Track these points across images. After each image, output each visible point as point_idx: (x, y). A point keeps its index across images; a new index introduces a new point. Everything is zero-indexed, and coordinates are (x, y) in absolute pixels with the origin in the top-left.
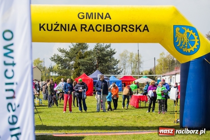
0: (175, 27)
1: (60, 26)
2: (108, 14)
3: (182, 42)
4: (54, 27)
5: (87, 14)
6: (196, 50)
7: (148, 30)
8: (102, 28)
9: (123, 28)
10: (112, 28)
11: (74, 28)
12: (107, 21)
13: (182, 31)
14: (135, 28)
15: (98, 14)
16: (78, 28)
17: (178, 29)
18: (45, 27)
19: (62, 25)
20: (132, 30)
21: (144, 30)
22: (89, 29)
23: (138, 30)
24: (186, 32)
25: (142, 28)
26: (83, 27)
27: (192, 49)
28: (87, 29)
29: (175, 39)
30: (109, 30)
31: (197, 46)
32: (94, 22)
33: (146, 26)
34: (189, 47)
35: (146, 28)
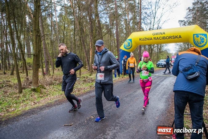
0: (194, 35)
2: (164, 32)
3: (197, 42)
4: (144, 39)
5: (156, 33)
6: (204, 45)
7: (181, 37)
8: (162, 38)
9: (170, 37)
10: (166, 38)
11: (151, 39)
12: (163, 35)
13: (198, 37)
15: (160, 33)
16: (153, 39)
17: (195, 36)
18: (141, 39)
19: (147, 38)
20: (174, 38)
21: (179, 37)
24: (200, 37)
25: (178, 37)
26: (155, 38)
28: (156, 39)
29: (194, 40)
30: (164, 38)
31: (205, 43)
32: (158, 36)
33: (180, 36)
34: (201, 44)
35: (180, 37)
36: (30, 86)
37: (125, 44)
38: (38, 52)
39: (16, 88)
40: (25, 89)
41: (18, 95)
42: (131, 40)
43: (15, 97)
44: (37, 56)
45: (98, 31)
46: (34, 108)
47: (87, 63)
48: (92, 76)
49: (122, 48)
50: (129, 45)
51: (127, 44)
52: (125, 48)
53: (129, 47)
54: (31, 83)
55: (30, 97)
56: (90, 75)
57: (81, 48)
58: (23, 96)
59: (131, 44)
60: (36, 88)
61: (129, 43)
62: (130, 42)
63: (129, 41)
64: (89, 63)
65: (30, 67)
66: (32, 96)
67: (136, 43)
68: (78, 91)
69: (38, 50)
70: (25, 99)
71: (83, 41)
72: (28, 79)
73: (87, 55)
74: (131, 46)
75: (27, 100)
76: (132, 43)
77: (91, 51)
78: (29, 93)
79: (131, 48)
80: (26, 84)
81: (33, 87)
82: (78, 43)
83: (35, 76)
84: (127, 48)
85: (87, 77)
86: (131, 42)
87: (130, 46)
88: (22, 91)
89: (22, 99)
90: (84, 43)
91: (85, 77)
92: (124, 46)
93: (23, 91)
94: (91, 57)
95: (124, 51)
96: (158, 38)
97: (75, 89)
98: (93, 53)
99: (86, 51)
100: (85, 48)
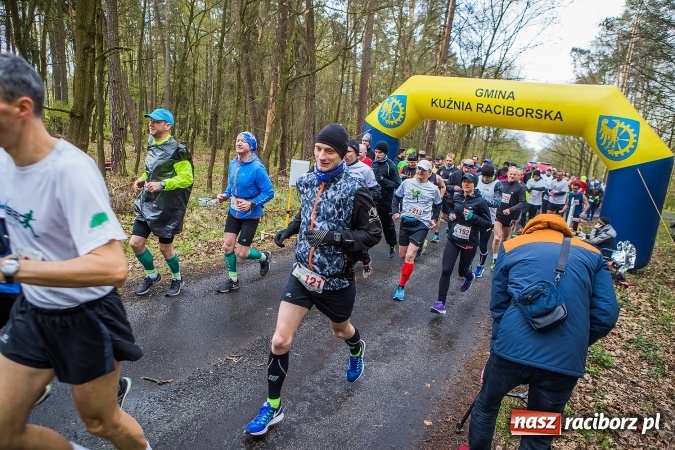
1: (453, 103)
2: (512, 93)
3: (607, 141)
4: (447, 103)
5: (487, 91)
6: (627, 155)
7: (561, 118)
8: (501, 110)
9: (528, 112)
10: (514, 111)
11: (469, 107)
12: (509, 103)
13: (611, 125)
14: (543, 114)
15: (501, 92)
16: (474, 107)
17: (606, 121)
18: (437, 103)
19: (455, 103)
20: (539, 116)
21: (556, 117)
23: (548, 117)
24: (617, 127)
25: (553, 115)
26: (479, 107)
27: (621, 152)
28: (484, 110)
29: (599, 135)
30: (510, 113)
31: (630, 149)
32: (493, 102)
33: (559, 113)
34: (617, 149)
35: (559, 116)
37: (384, 111)
38: (85, 107)
42: (403, 99)
44: (81, 117)
45: (304, 48)
49: (372, 119)
50: (397, 116)
51: (390, 111)
52: (382, 122)
53: (396, 121)
57: (238, 100)
59: (401, 113)
61: (397, 109)
62: (400, 105)
63: (397, 103)
67: (421, 115)
68: (207, 253)
69: (86, 99)
71: (248, 74)
74: (403, 120)
76: (404, 110)
77: (269, 112)
82: (231, 77)
84: (387, 122)
86: (404, 106)
87: (399, 119)
90: (250, 79)
92: (380, 114)
94: (267, 130)
96: (489, 109)
97: (200, 245)
98: (276, 122)
99: (253, 110)
100: (253, 98)
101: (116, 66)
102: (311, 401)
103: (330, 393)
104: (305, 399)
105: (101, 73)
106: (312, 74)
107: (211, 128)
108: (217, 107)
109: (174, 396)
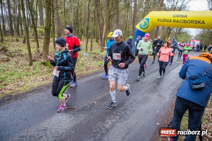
1: (165, 20)
2: (186, 15)
4: (163, 20)
5: (177, 15)
8: (182, 21)
9: (192, 22)
10: (187, 22)
11: (170, 21)
12: (185, 19)
14: (197, 22)
15: (182, 15)
16: (172, 21)
18: (160, 20)
19: (166, 20)
20: (196, 23)
22: (177, 22)
23: (199, 23)
25: (201, 22)
26: (174, 21)
28: (176, 21)
30: (185, 22)
32: (179, 19)
35: (203, 22)
36: (40, 59)
37: (141, 24)
38: (49, 26)
39: (27, 59)
40: (35, 62)
41: (28, 67)
42: (148, 20)
43: (26, 69)
44: (48, 30)
45: (115, 5)
46: (42, 86)
47: (100, 37)
48: (103, 53)
49: (138, 27)
50: (146, 25)
51: (144, 24)
52: (141, 28)
53: (145, 27)
54: (41, 55)
55: (40, 70)
56: (101, 52)
57: (95, 22)
58: (33, 68)
59: (147, 24)
60: (46, 62)
61: (146, 23)
62: (147, 22)
63: (146, 21)
64: (101, 38)
65: (42, 35)
66: (41, 69)
67: (154, 24)
68: (86, 70)
69: (49, 24)
70: (35, 72)
71: (98, 14)
72: (38, 51)
73: (100, 29)
74: (148, 26)
75: (37, 73)
76: (148, 23)
77: (104, 26)
78: (38, 67)
79: (147, 28)
80: (36, 57)
81: (42, 61)
82: (92, 16)
83: (45, 50)
84: (143, 27)
85: (98, 54)
86: (148, 22)
87: (147, 26)
88: (32, 64)
89: (32, 72)
90: (98, 16)
91: (95, 54)
92: (140, 25)
93: (34, 63)
94: (104, 32)
95: (139, 31)
96: (178, 21)
97: (84, 68)
98: (107, 29)
99: (99, 25)
100: (99, 22)
101: (58, 14)
102: (120, 116)
103: (126, 114)
104: (118, 115)
105: (53, 16)
106: (118, 13)
107: (86, 32)
108: (88, 25)
109: (77, 113)
